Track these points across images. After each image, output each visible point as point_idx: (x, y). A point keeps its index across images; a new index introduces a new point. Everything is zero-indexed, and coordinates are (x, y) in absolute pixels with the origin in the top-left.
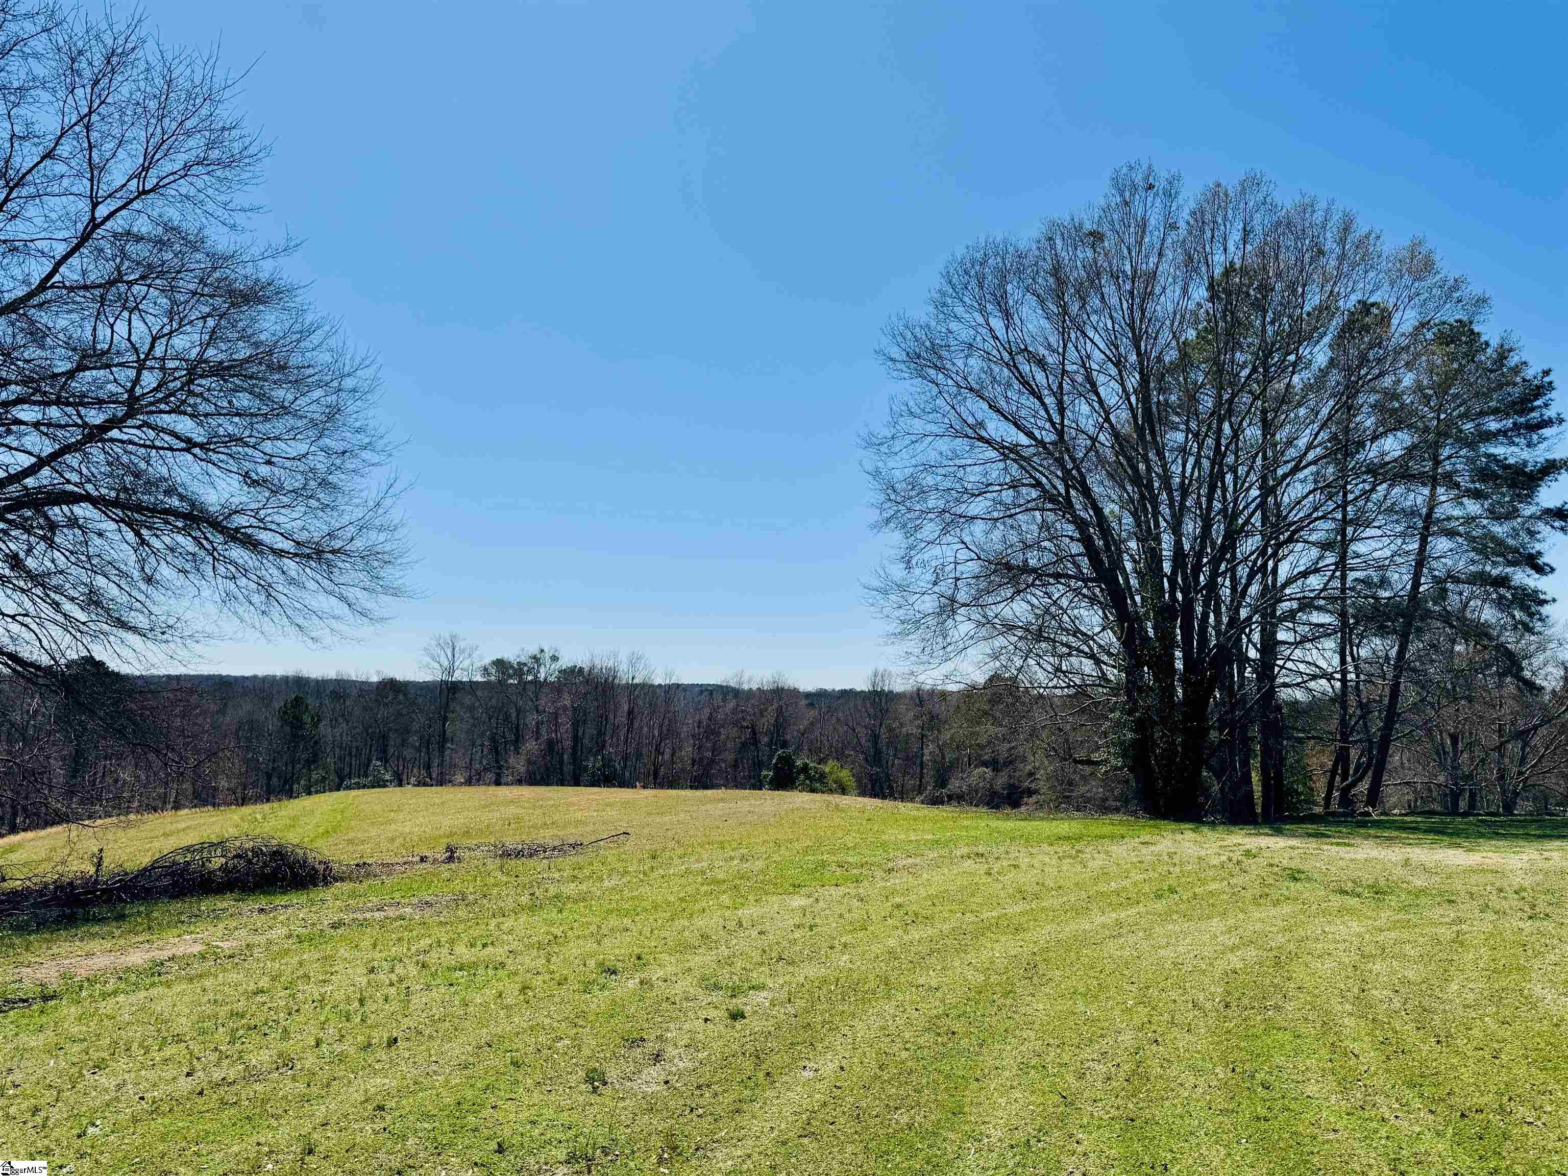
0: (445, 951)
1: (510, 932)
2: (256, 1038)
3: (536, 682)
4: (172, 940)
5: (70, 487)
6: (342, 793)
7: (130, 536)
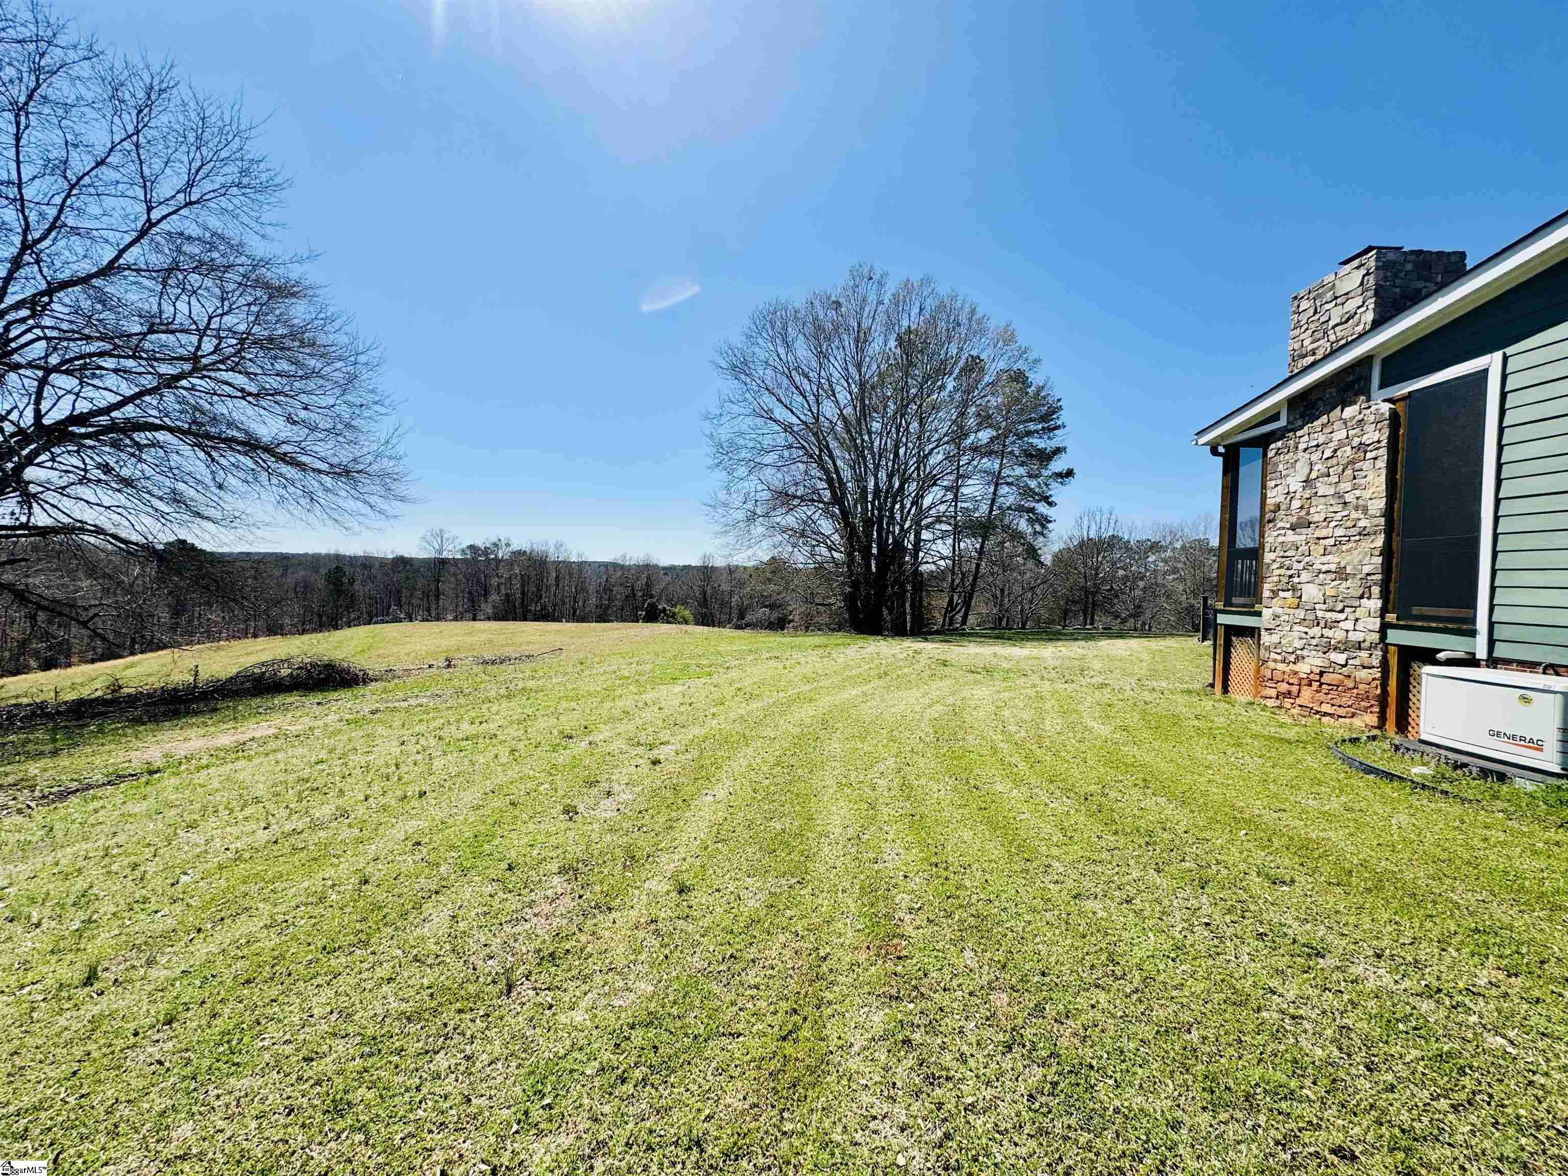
0: (453, 728)
1: (497, 714)
2: (318, 796)
3: (496, 559)
4: (251, 726)
5: (151, 420)
6: (372, 626)
7: (202, 455)
